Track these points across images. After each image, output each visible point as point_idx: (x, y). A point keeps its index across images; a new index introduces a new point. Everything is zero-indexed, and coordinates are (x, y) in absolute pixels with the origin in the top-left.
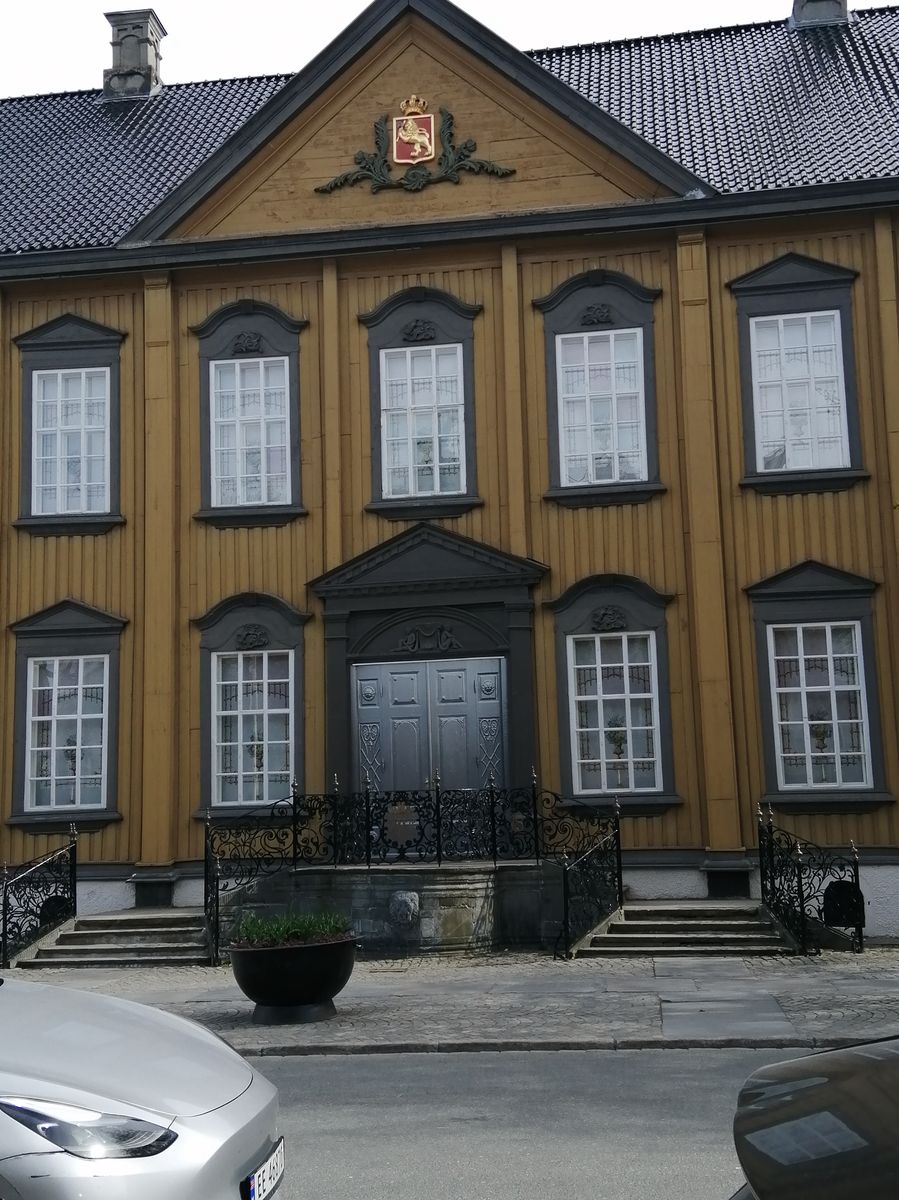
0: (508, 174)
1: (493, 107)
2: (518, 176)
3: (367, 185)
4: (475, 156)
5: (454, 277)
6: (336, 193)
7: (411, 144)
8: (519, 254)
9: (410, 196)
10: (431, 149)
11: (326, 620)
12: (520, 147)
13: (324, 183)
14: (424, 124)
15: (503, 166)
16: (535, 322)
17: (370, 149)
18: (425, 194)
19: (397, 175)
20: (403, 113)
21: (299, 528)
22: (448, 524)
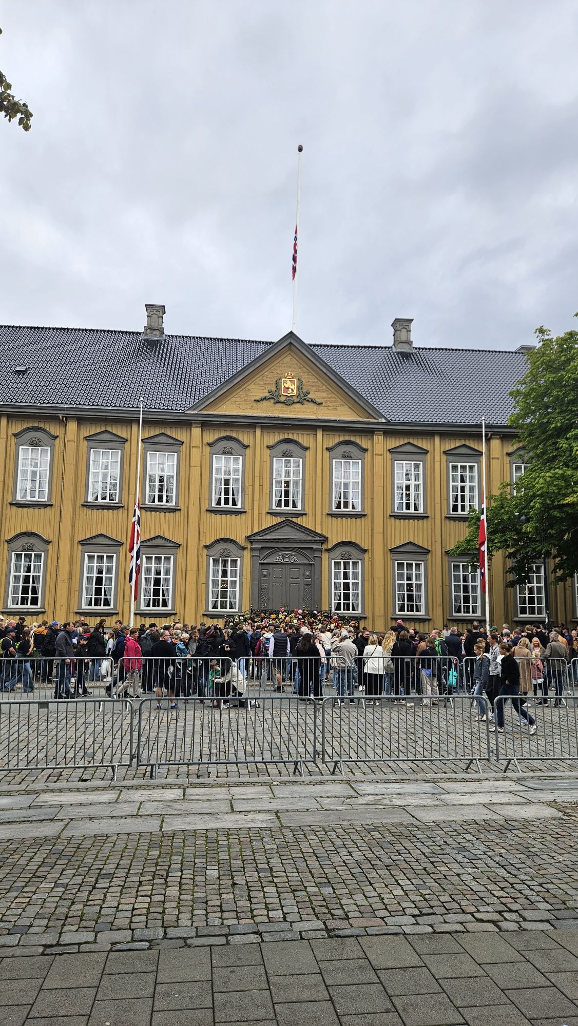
0: (320, 404)
1: (316, 380)
2: (323, 405)
3: (272, 401)
4: (309, 396)
5: (300, 435)
6: (261, 402)
7: (288, 388)
8: (323, 431)
9: (287, 406)
10: (295, 391)
11: (252, 549)
12: (325, 395)
13: (258, 398)
14: (293, 382)
15: (319, 401)
16: (327, 454)
17: (274, 389)
18: (291, 407)
19: (283, 399)
20: (286, 378)
21: (243, 516)
22: (294, 520)
